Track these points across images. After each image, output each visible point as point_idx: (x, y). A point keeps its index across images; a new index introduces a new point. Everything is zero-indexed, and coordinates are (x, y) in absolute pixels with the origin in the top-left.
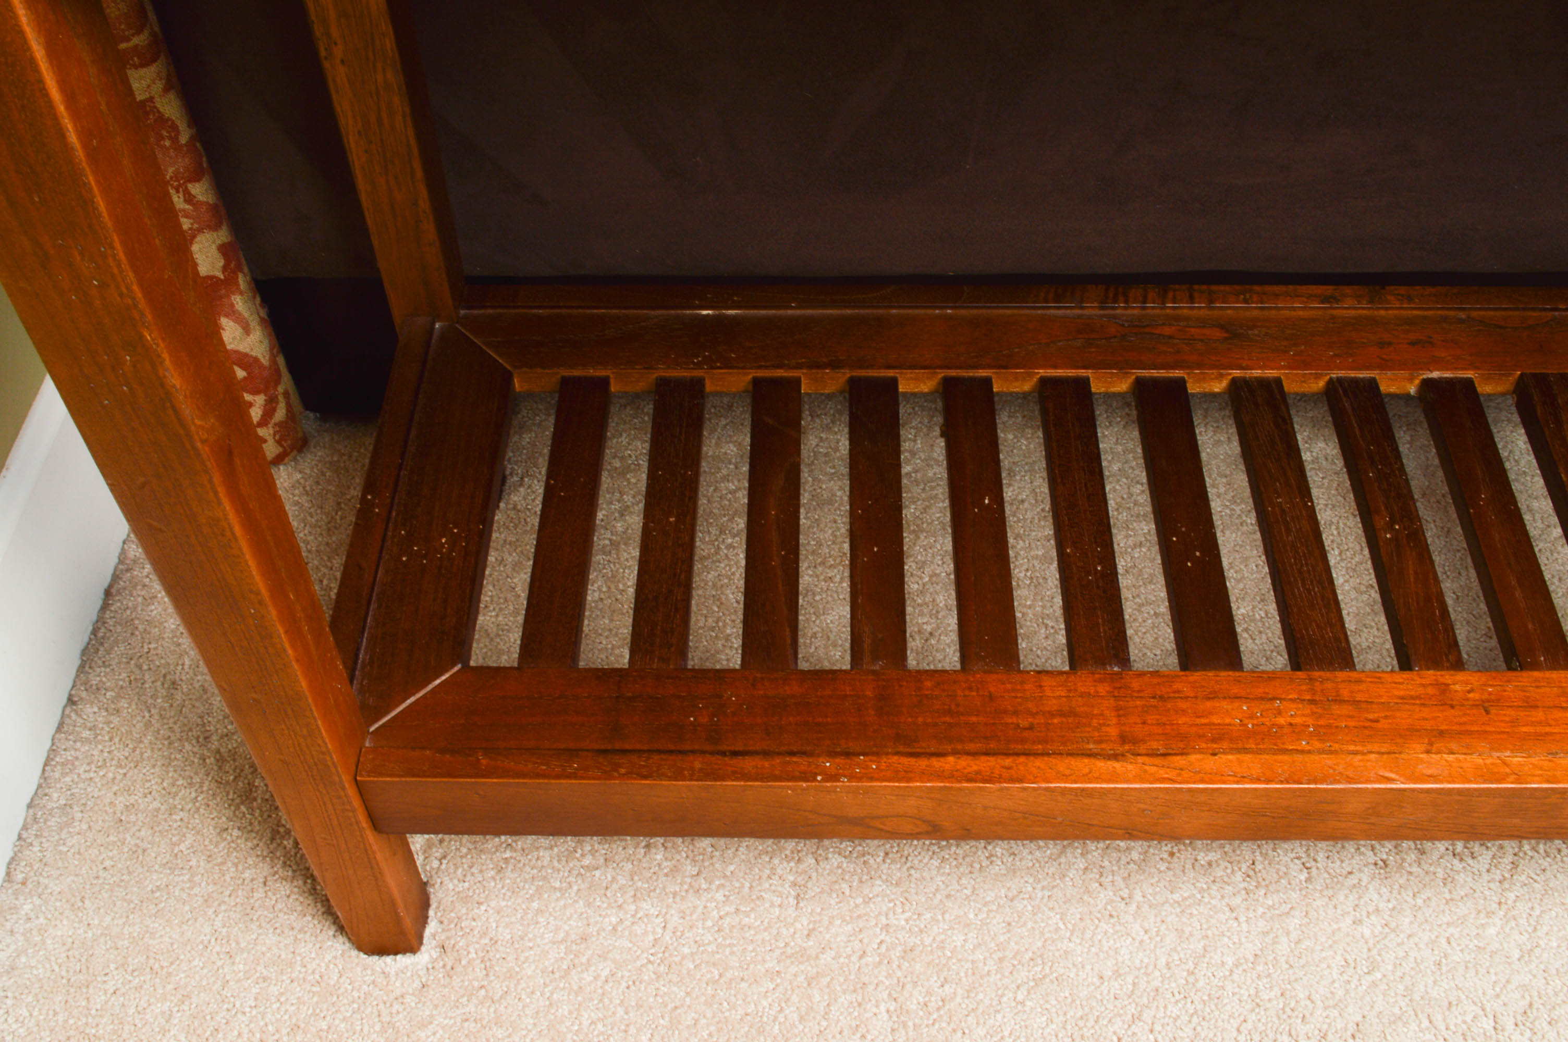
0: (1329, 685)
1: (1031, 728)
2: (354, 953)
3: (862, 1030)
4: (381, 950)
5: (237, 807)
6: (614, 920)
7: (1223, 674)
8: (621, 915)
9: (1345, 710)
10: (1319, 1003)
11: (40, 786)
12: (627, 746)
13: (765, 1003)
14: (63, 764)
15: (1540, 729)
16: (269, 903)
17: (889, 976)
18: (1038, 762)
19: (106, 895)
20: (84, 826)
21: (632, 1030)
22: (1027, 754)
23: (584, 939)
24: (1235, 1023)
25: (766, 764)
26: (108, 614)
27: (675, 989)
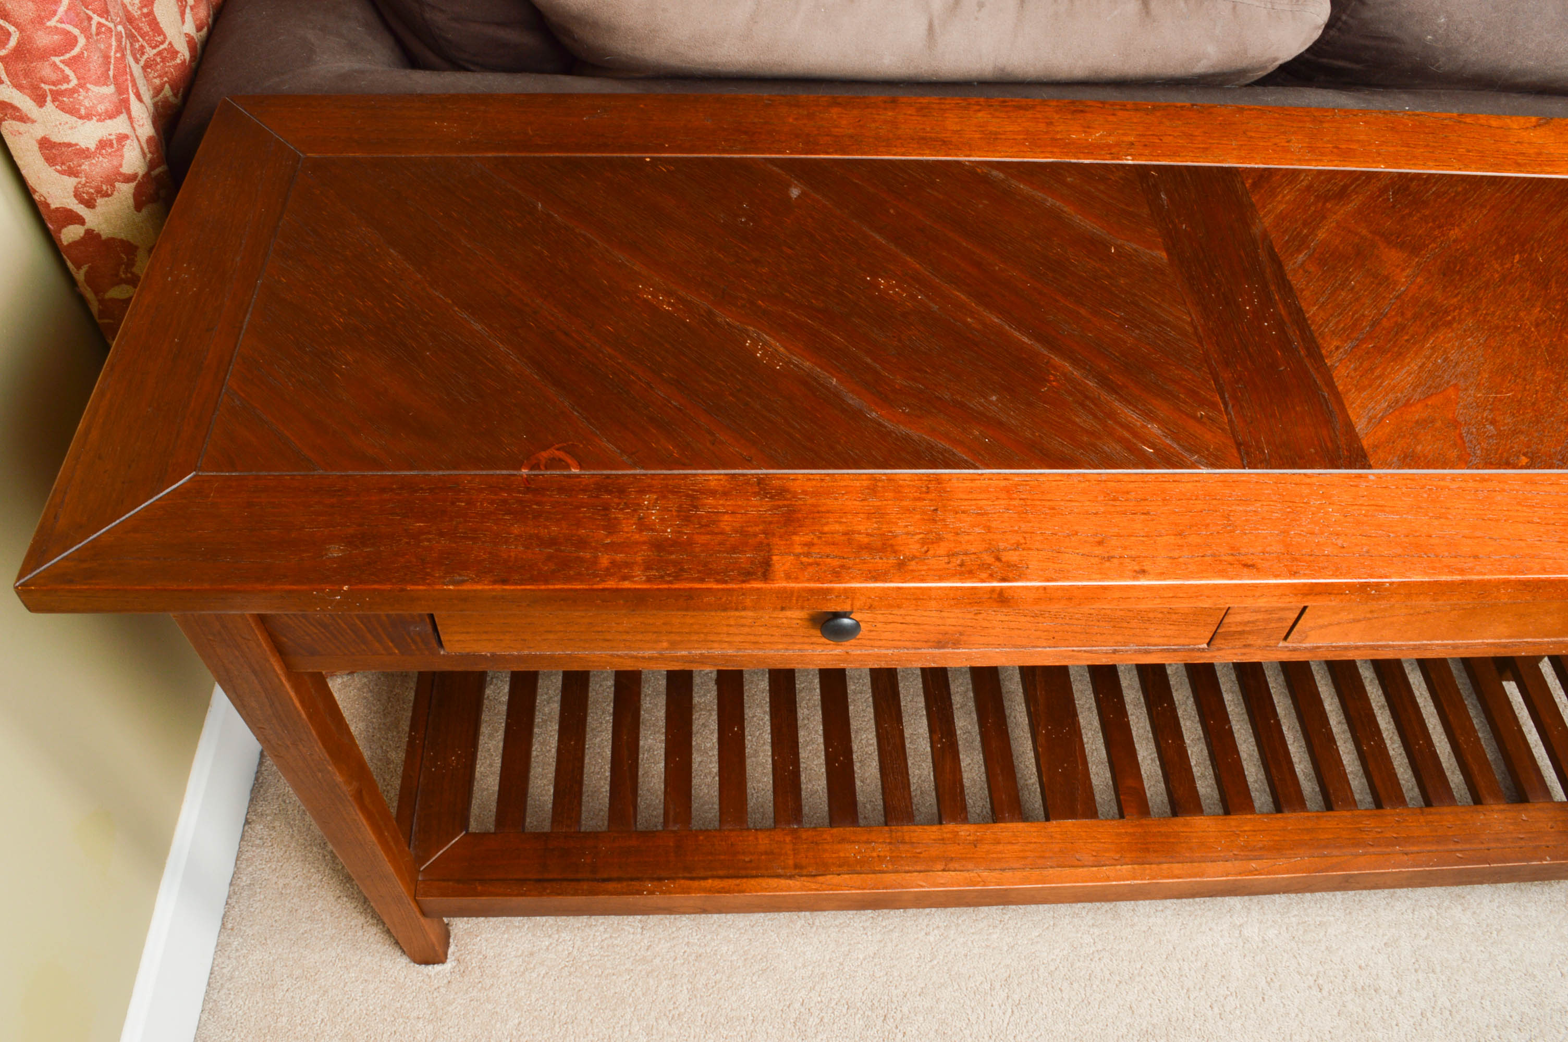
0: (899, 834)
1: (751, 861)
2: (412, 964)
3: (674, 999)
4: (427, 963)
5: (345, 884)
6: (547, 943)
7: (847, 829)
8: (551, 940)
9: (907, 847)
10: (904, 979)
11: (235, 873)
12: (551, 877)
13: (625, 987)
14: (247, 860)
15: (1000, 855)
16: (365, 938)
17: (688, 970)
18: (753, 882)
19: (278, 936)
20: (262, 897)
21: (557, 1003)
22: (746, 877)
23: (532, 954)
24: (861, 990)
25: (619, 886)
26: (263, 768)
27: (579, 980)
